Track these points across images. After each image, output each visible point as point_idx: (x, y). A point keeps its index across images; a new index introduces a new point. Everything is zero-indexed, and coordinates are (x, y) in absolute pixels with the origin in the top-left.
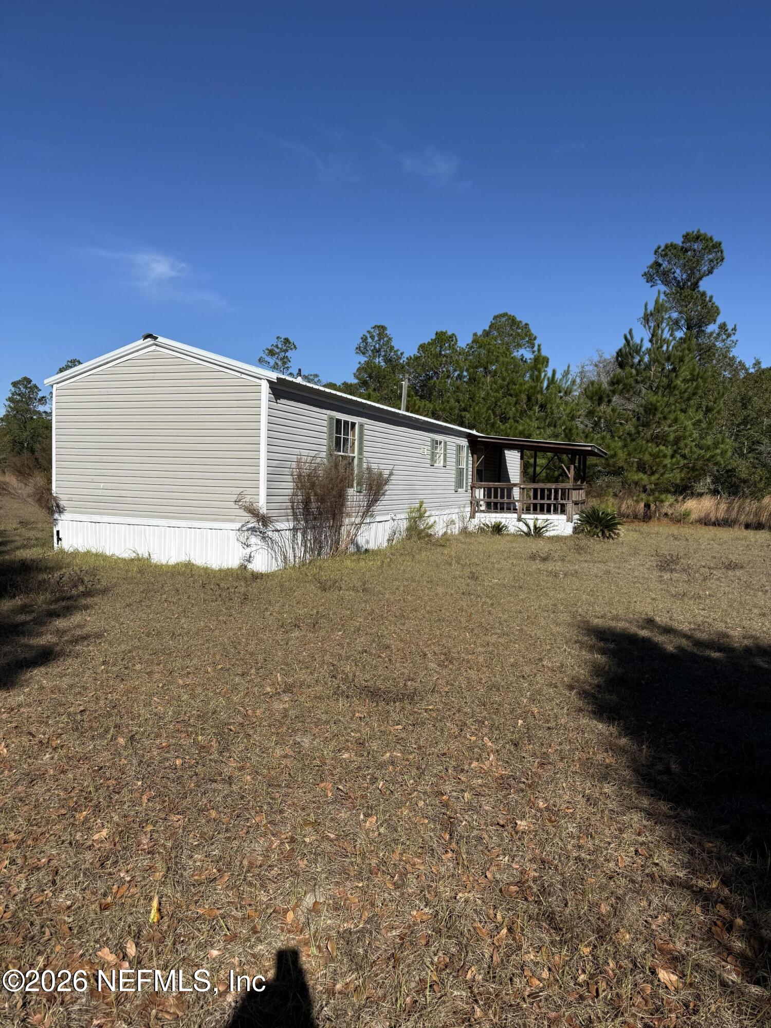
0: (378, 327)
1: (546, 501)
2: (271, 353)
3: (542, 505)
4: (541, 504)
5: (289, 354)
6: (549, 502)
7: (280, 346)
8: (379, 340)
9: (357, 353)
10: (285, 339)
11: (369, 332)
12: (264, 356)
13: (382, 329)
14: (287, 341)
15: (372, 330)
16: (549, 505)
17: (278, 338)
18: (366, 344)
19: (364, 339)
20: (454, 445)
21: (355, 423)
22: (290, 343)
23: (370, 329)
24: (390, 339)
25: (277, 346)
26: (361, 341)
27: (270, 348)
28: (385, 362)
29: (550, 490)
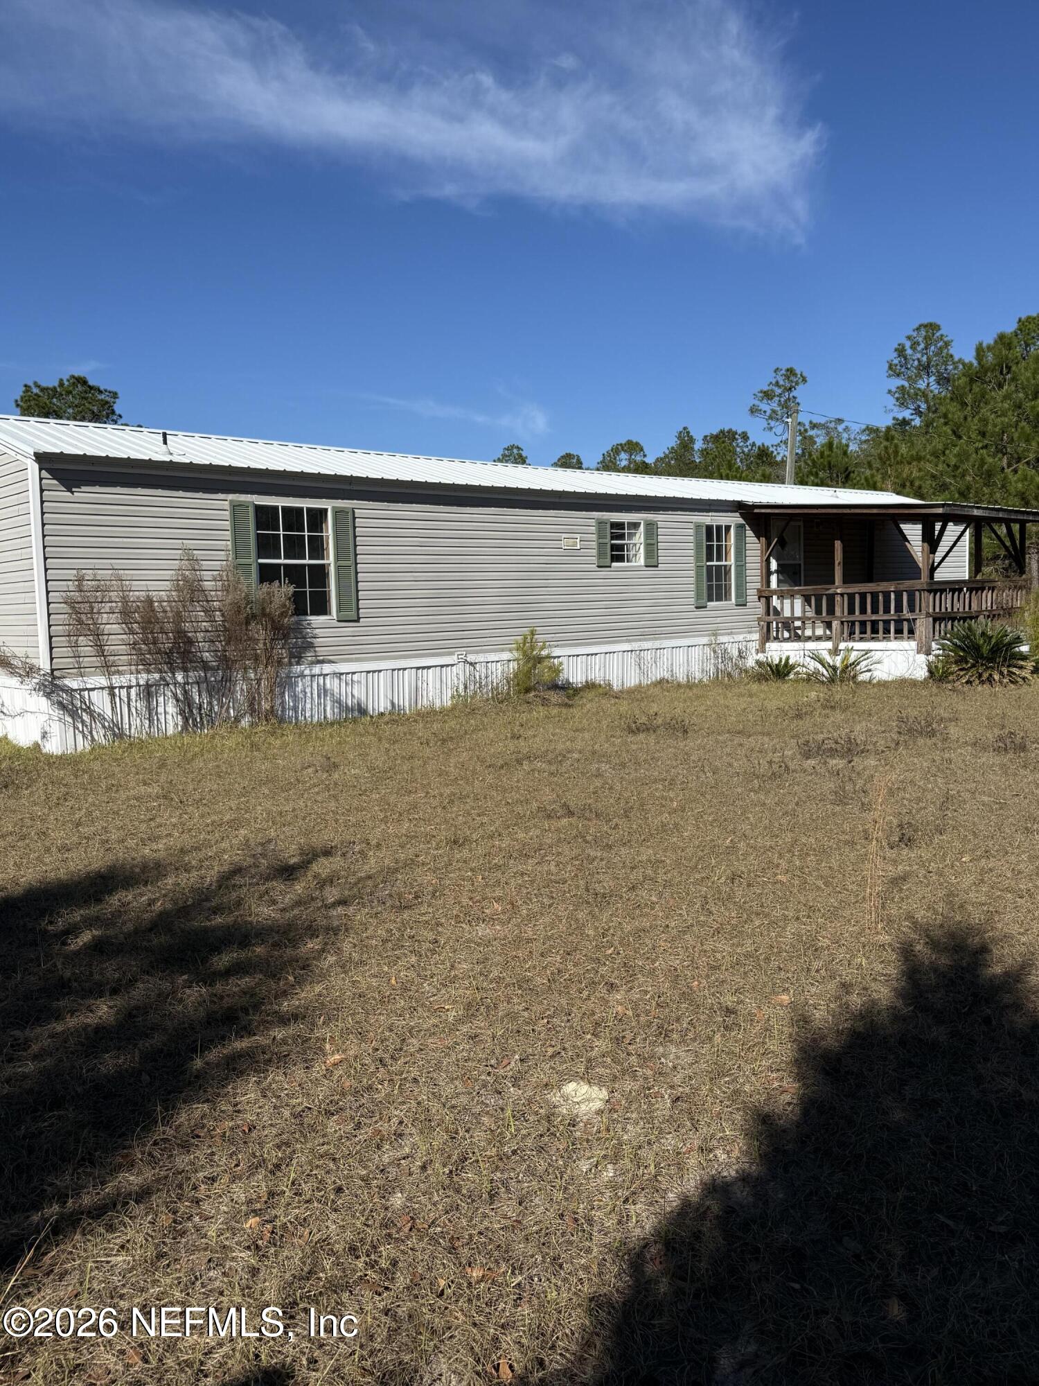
0: (925, 326)
1: (881, 616)
2: (768, 395)
3: (874, 624)
4: (885, 622)
5: (794, 393)
6: (886, 617)
7: (781, 383)
8: (926, 348)
9: (889, 376)
10: (788, 370)
11: (909, 338)
12: (757, 402)
13: (932, 327)
14: (791, 371)
15: (915, 334)
16: (887, 622)
17: (776, 370)
18: (906, 359)
19: (901, 351)
20: (691, 526)
21: (326, 510)
22: (795, 375)
23: (911, 333)
24: (947, 344)
25: (777, 384)
26: (895, 355)
27: (766, 388)
28: (938, 383)
29: (887, 595)
